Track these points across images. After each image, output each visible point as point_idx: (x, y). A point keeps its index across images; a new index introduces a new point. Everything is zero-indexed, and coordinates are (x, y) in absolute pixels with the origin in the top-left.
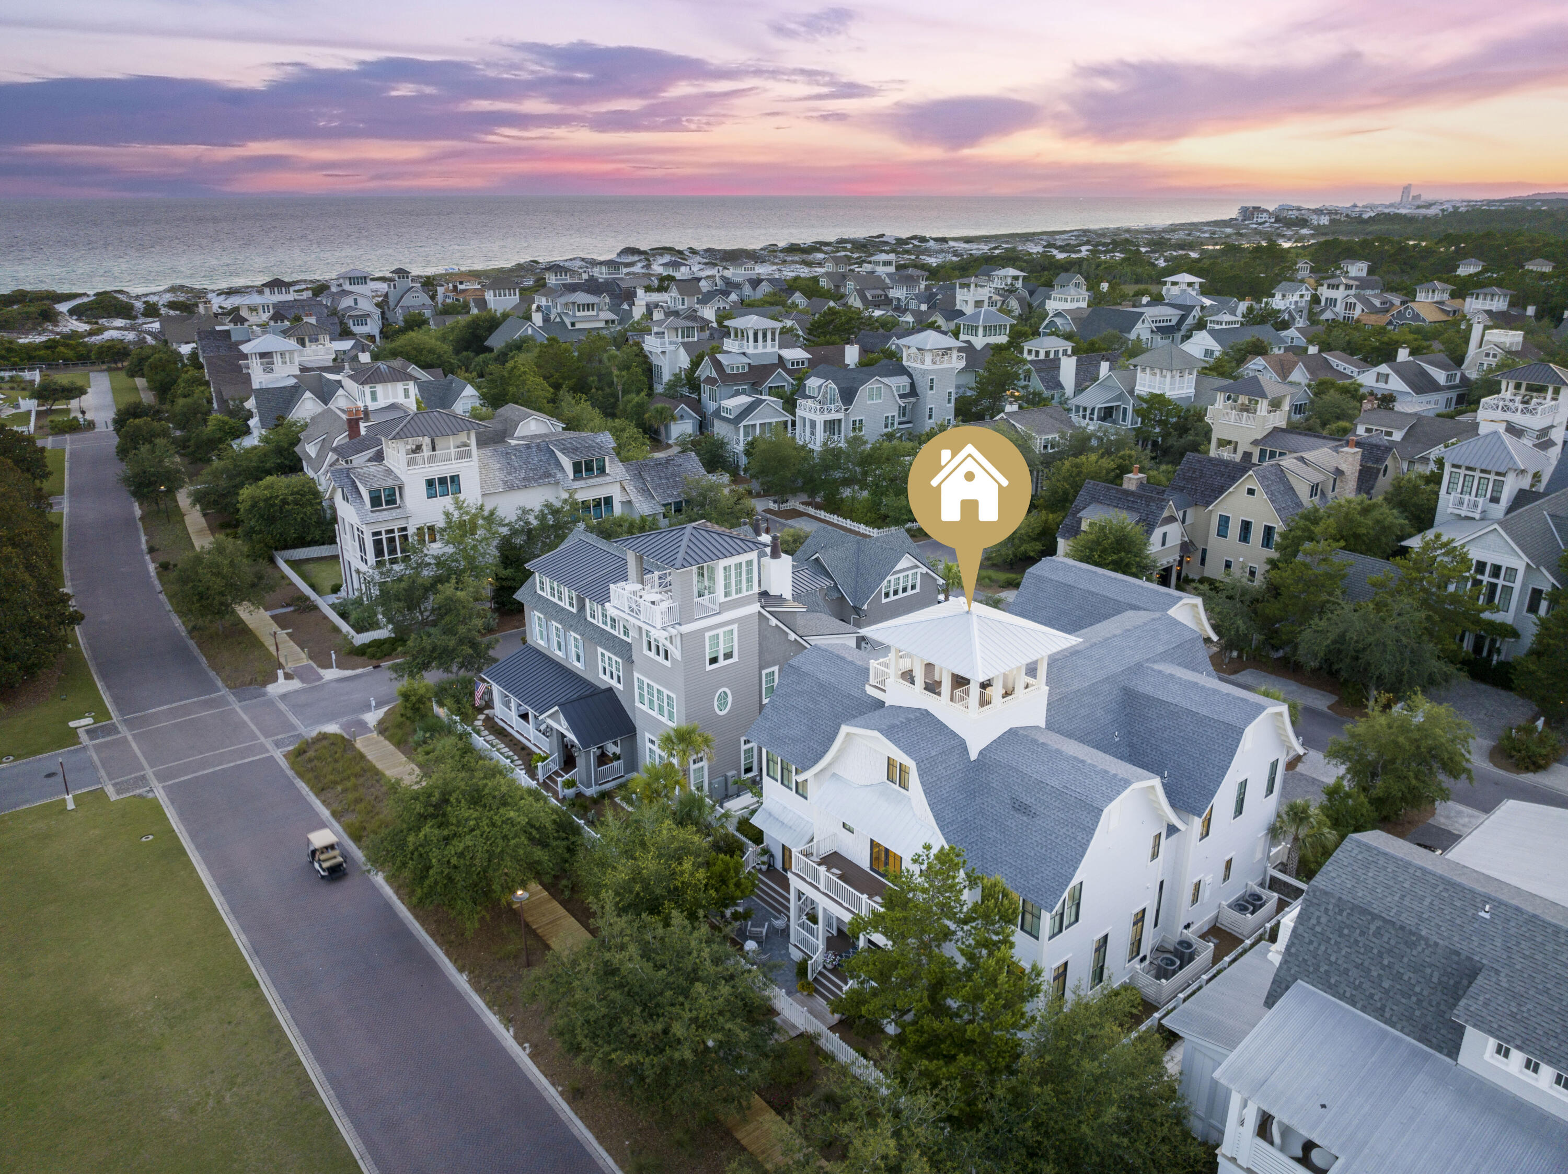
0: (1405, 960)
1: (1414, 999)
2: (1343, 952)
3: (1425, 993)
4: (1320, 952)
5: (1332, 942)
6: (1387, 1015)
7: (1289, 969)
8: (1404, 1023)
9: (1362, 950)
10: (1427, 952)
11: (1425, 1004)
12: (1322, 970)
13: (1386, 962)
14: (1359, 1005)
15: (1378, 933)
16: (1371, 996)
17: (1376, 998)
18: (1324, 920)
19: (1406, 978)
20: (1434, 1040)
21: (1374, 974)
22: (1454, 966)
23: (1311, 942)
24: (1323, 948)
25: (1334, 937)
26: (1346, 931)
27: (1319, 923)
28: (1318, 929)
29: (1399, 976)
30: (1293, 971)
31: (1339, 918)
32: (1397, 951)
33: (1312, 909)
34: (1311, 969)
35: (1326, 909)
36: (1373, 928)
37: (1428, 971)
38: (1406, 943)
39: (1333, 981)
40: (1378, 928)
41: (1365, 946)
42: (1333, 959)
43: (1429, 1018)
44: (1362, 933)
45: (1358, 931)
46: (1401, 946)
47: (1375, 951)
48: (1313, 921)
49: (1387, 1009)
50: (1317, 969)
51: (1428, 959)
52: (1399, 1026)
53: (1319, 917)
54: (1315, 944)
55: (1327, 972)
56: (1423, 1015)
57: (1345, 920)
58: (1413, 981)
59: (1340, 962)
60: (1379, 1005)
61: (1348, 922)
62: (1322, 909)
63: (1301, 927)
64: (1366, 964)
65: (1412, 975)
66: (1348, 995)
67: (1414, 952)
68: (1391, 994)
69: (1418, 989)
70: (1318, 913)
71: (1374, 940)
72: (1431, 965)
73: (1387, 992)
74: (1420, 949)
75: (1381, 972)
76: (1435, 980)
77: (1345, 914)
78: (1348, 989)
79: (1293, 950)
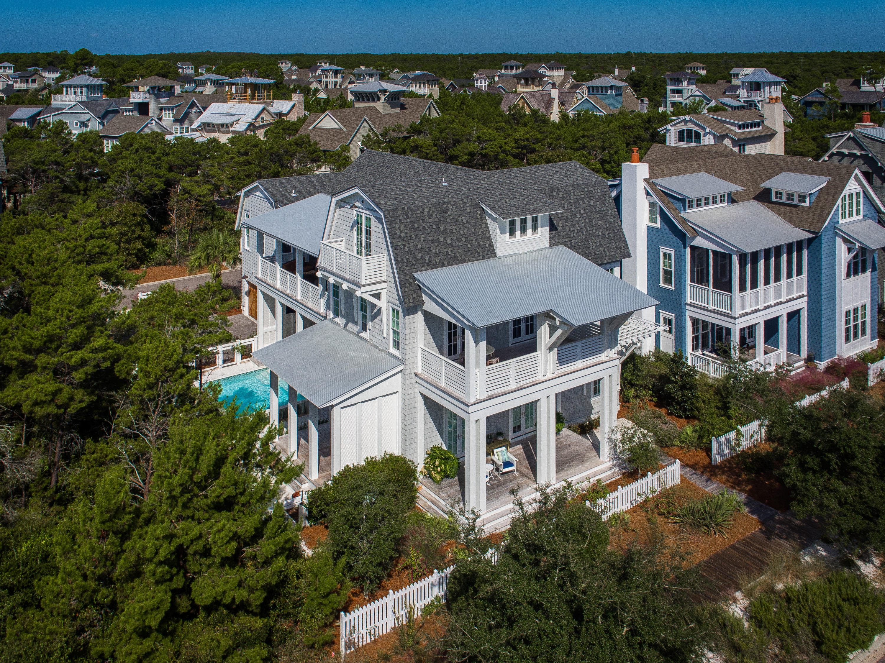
0: (449, 221)
1: (464, 239)
2: (422, 239)
3: (465, 232)
4: (411, 248)
5: (414, 237)
6: (459, 258)
8: (468, 256)
9: (429, 231)
10: (454, 209)
11: (469, 238)
13: (442, 229)
14: (446, 264)
15: (430, 216)
17: (449, 252)
18: (402, 228)
19: (454, 231)
21: (441, 239)
23: (404, 246)
24: (411, 244)
25: (413, 234)
26: (416, 226)
27: (401, 231)
28: (403, 235)
29: (451, 231)
30: (406, 271)
31: (408, 220)
32: (443, 218)
33: (393, 226)
34: (414, 262)
35: (400, 220)
36: (426, 214)
37: (460, 219)
38: (443, 211)
39: (427, 260)
40: (428, 212)
41: (429, 227)
42: (419, 246)
45: (421, 221)
46: (442, 214)
47: (434, 226)
48: (398, 232)
49: (458, 255)
50: (416, 260)
51: (456, 213)
52: (467, 260)
55: (421, 257)
56: (472, 245)
58: (458, 230)
59: (424, 246)
60: (453, 255)
61: (413, 220)
63: (394, 241)
64: (435, 237)
65: (455, 227)
66: (438, 262)
67: (449, 213)
68: (454, 244)
69: (462, 233)
70: (397, 226)
71: (430, 220)
72: (459, 215)
73: (451, 245)
74: (450, 210)
75: (443, 236)
77: (410, 216)
78: (436, 259)
79: (399, 258)
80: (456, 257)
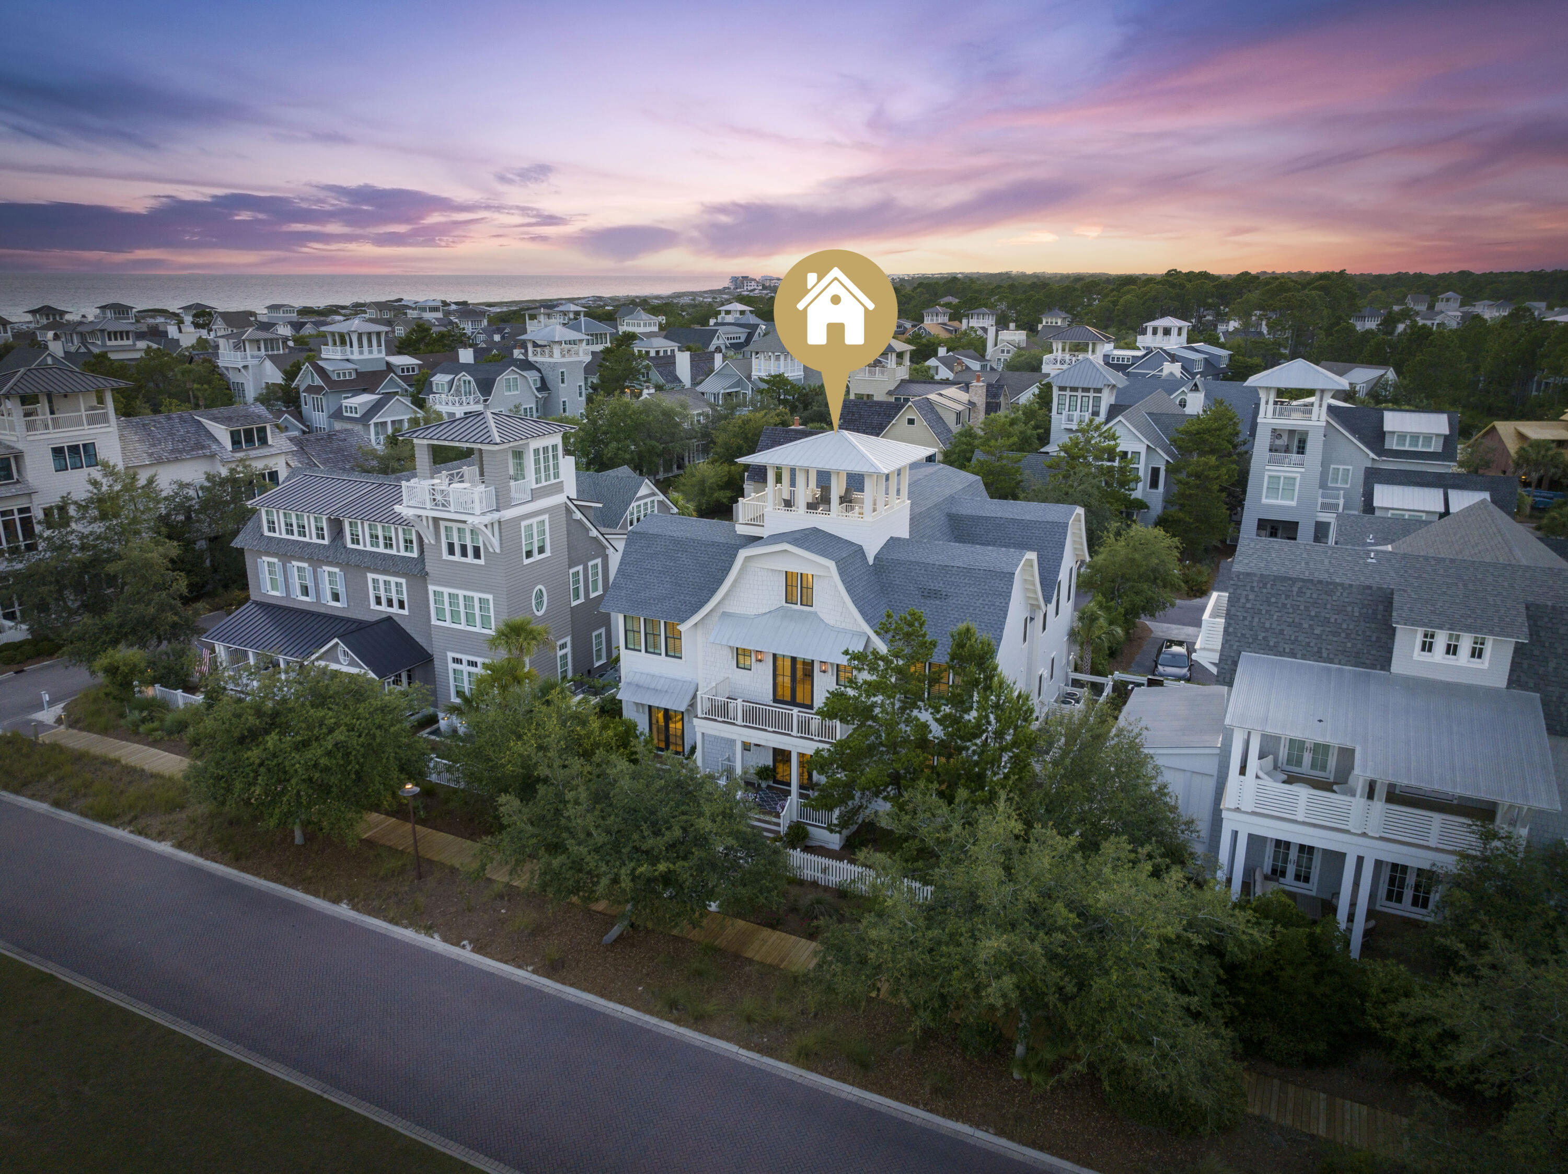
0: (1329, 606)
1: (1343, 635)
2: (1275, 617)
3: (1351, 627)
4: (1254, 624)
5: (1264, 612)
6: (1325, 655)
7: (1231, 646)
8: (1341, 657)
9: (1291, 611)
10: (1345, 594)
11: (1353, 636)
12: (1260, 637)
13: (1313, 613)
14: (1299, 656)
15: (1301, 593)
16: (1308, 644)
17: (1312, 644)
18: (1251, 597)
19: (1332, 620)
20: (1367, 661)
21: (1306, 626)
22: (1370, 598)
23: (1245, 618)
24: (1256, 620)
25: (1264, 608)
26: (1273, 600)
27: (1248, 600)
28: (1249, 605)
29: (1327, 620)
30: (1235, 647)
31: (1264, 591)
32: (1320, 601)
33: (1239, 591)
34: (1251, 640)
35: (1252, 588)
36: (1295, 589)
37: (1349, 609)
38: (1326, 593)
39: (1272, 643)
40: (1300, 588)
41: (1292, 606)
42: (1267, 625)
43: (1360, 646)
44: (1287, 597)
45: (1283, 596)
46: (1324, 596)
47: (1302, 608)
48: (1243, 600)
49: (1324, 650)
50: (1255, 638)
51: (1347, 600)
52: (1336, 661)
53: (1247, 596)
54: (1249, 619)
55: (1264, 638)
56: (1354, 645)
57: (1270, 591)
58: (1339, 621)
59: (1274, 626)
60: (1316, 649)
61: (1273, 592)
62: (1248, 588)
63: (1233, 609)
64: (1297, 620)
65: (1337, 617)
66: (1287, 650)
67: (1334, 598)
68: (1324, 637)
69: (1344, 626)
70: (1245, 593)
71: (1299, 599)
72: (1350, 603)
73: (1319, 637)
74: (1339, 594)
75: (1311, 622)
76: (1357, 614)
77: (1269, 586)
78: (1286, 646)
79: (1231, 630)
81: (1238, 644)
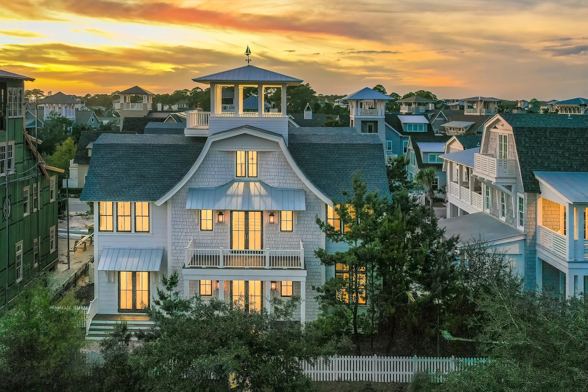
0: (567, 141)
1: (580, 155)
2: (543, 150)
3: (582, 150)
4: (533, 155)
5: (536, 148)
6: (575, 167)
7: (526, 169)
8: (583, 167)
9: (550, 145)
10: (573, 133)
11: (585, 155)
13: (561, 145)
14: (562, 169)
15: (551, 135)
17: (566, 162)
18: (527, 140)
19: (572, 148)
21: (560, 153)
22: (586, 134)
23: (528, 152)
24: (534, 152)
28: (527, 145)
29: (569, 148)
31: (532, 136)
32: (561, 138)
33: (519, 138)
34: (535, 164)
35: (525, 135)
36: (548, 133)
37: (578, 141)
38: (563, 133)
39: (546, 165)
41: (549, 142)
42: (541, 155)
44: (545, 138)
46: (563, 136)
47: (554, 143)
51: (575, 136)
52: (582, 170)
55: (541, 162)
58: (575, 148)
59: (544, 155)
60: (569, 165)
61: (537, 136)
69: (579, 150)
70: (523, 138)
73: (569, 158)
78: (554, 165)
80: (572, 166)
81: (529, 167)
